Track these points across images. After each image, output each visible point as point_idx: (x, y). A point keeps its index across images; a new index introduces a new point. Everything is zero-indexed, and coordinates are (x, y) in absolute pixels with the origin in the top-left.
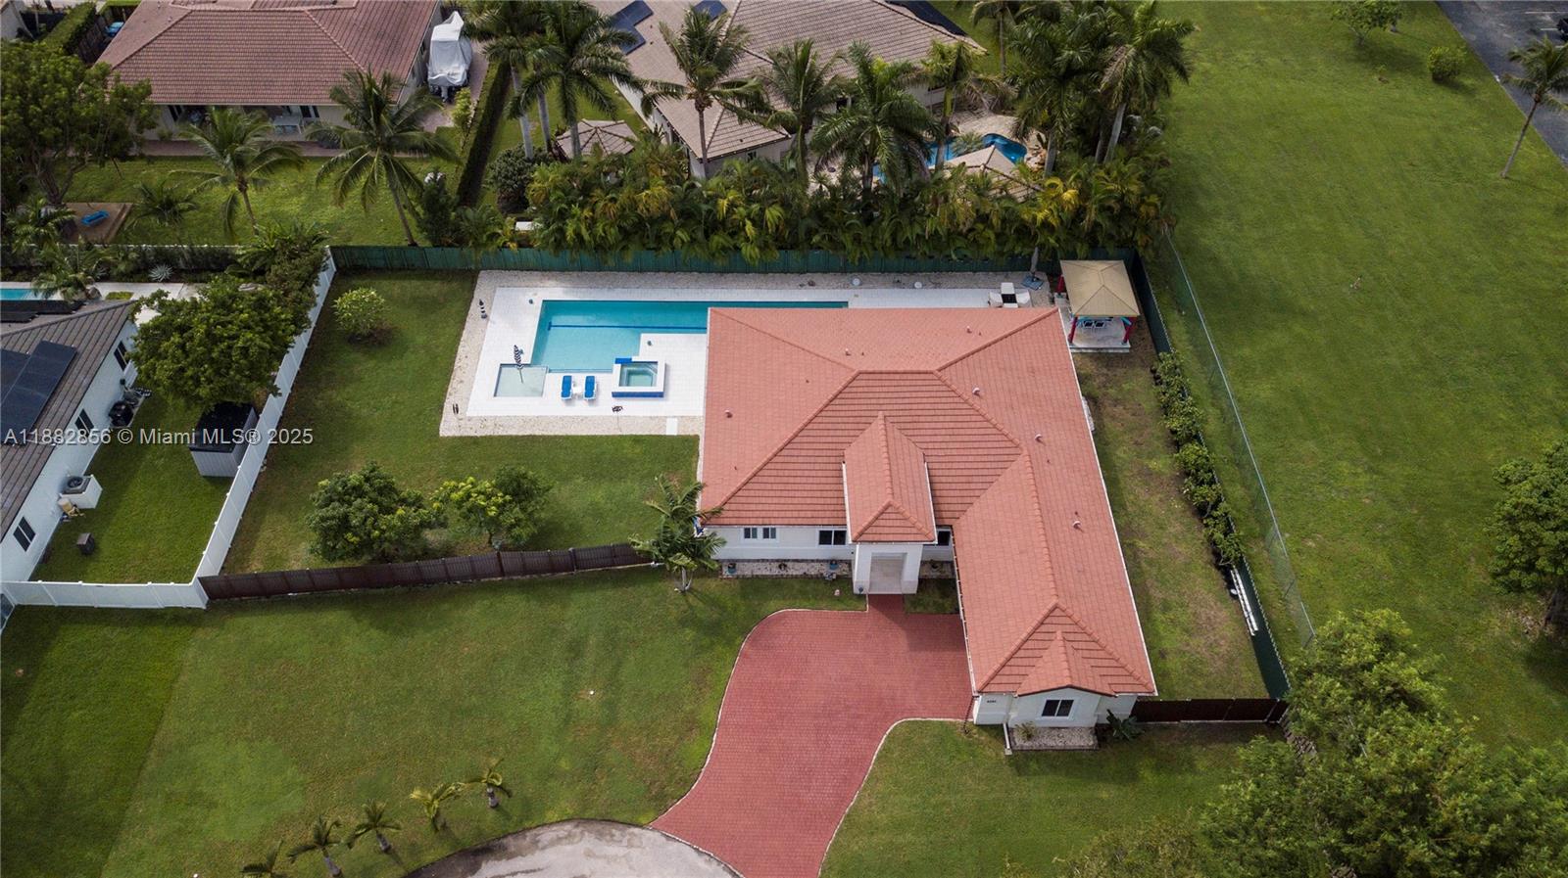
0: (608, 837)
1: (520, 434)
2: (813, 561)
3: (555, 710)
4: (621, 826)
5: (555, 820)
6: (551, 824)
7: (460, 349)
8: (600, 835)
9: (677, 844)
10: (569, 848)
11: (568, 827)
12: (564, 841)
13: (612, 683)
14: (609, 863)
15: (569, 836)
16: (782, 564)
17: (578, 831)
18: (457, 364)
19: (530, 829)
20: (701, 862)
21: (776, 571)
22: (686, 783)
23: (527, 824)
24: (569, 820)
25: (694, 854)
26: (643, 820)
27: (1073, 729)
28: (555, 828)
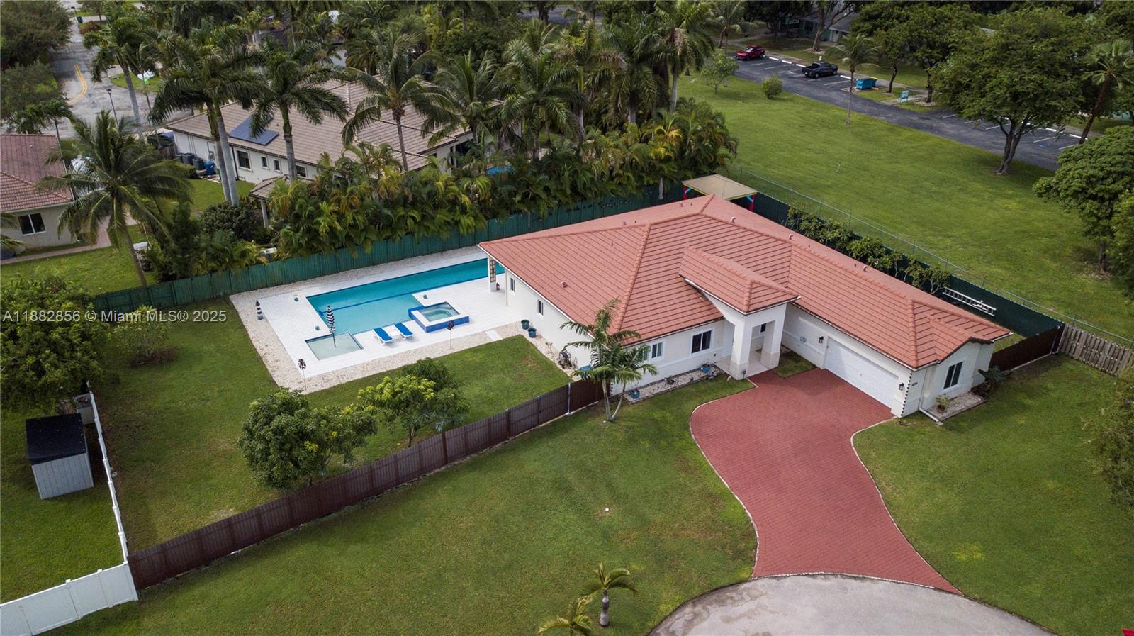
0: (729, 601)
1: (366, 375)
2: (688, 373)
3: (587, 533)
4: (731, 588)
5: (671, 610)
6: (671, 614)
7: (255, 344)
8: (722, 603)
9: (788, 579)
10: (705, 624)
11: (688, 609)
12: (695, 621)
13: (617, 498)
14: (750, 618)
15: (696, 615)
16: (670, 381)
17: (699, 608)
18: (261, 353)
19: (656, 627)
20: (820, 581)
21: (668, 387)
22: (749, 535)
23: (651, 624)
24: (683, 605)
25: (810, 580)
26: (744, 575)
27: (960, 396)
28: (677, 616)
